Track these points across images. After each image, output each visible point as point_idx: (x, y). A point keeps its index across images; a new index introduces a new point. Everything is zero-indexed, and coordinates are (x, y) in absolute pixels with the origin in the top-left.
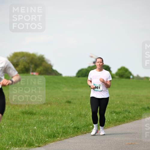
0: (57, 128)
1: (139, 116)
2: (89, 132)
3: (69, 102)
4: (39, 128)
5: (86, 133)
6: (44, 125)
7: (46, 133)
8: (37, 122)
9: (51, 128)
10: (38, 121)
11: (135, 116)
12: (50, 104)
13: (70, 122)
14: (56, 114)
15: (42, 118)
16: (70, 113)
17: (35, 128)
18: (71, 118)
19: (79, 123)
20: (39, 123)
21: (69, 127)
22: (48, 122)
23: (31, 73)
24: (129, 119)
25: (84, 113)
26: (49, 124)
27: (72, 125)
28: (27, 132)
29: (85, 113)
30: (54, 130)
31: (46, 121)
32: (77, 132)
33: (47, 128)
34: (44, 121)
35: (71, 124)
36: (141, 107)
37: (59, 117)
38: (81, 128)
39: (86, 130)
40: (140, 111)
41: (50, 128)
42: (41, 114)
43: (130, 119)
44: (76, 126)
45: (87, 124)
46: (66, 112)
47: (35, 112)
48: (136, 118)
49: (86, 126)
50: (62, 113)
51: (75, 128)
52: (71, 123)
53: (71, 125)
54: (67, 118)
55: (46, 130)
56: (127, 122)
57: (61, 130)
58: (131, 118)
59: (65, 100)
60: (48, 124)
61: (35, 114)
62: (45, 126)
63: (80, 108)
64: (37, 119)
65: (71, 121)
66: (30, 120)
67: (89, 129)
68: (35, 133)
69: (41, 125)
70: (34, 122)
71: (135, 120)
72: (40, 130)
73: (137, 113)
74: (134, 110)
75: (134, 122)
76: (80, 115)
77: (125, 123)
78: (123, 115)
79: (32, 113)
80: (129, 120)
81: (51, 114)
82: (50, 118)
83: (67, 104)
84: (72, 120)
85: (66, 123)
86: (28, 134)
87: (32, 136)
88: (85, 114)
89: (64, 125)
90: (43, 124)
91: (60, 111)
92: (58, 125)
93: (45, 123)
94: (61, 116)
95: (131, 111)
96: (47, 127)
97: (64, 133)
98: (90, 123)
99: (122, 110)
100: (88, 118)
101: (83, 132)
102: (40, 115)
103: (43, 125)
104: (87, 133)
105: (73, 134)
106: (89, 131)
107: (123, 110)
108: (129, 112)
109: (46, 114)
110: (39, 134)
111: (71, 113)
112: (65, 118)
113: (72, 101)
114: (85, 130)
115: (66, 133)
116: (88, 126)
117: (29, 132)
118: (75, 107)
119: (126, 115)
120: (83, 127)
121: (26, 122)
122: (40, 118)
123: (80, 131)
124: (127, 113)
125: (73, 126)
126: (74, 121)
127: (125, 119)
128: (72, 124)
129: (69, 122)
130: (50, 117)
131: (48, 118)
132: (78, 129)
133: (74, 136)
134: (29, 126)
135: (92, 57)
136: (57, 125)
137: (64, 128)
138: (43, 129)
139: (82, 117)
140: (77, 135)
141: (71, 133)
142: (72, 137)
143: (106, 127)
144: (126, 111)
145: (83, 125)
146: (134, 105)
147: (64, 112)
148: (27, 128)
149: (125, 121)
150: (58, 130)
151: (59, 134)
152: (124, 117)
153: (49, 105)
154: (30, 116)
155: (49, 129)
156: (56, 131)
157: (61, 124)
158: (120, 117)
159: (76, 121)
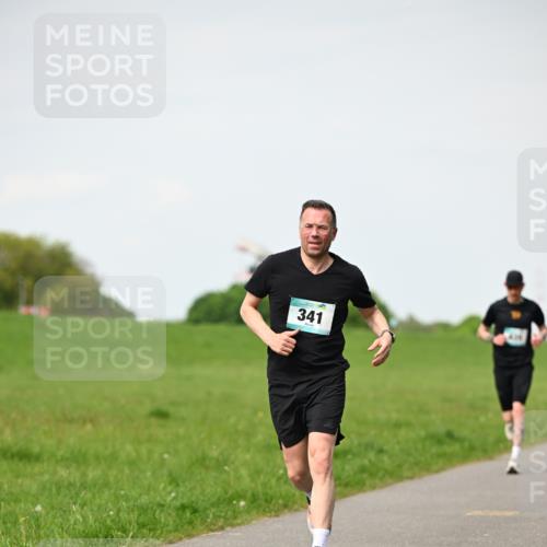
0: (119, 511)
1: (417, 464)
2: (235, 522)
3: (161, 415)
4: (53, 508)
5: (222, 528)
6: (71, 498)
7: (80, 527)
8: (44, 488)
9: (96, 509)
10: (48, 486)
11: (400, 466)
12: (91, 421)
13: (164, 489)
14: (114, 457)
15: (63, 473)
16: (166, 456)
17: (39, 508)
18: (170, 475)
19: (197, 492)
20: (50, 490)
21: (163, 506)
22: (85, 488)
23: (23, 310)
24: (380, 474)
25: (215, 453)
26: (89, 495)
27: (174, 498)
28: (9, 525)
29: (221, 454)
30: (109, 516)
31: (78, 485)
32: (191, 523)
33: (82, 508)
34: (70, 484)
35: (170, 493)
36: (423, 433)
37: (127, 471)
38: (206, 509)
39: (225, 518)
40: (420, 446)
41: (92, 510)
42: (59, 458)
43: (384, 476)
44: (185, 501)
45: (226, 493)
46: (150, 452)
47: (36, 449)
48: (406, 473)
49: (224, 500)
50: (134, 454)
51: (183, 507)
52: (169, 488)
53: (169, 499)
54: (154, 473)
55: (79, 517)
56: (373, 488)
57: (134, 516)
58: (386, 471)
59: (148, 407)
60: (86, 495)
61: (38, 458)
62: (75, 503)
63: (203, 436)
64: (46, 477)
65: (170, 484)
66: (20, 481)
67: (234, 512)
68: (38, 526)
69: (60, 498)
70: (34, 488)
71: (400, 479)
72: (54, 517)
73: (409, 454)
74: (398, 443)
75: (400, 485)
76: (202, 461)
77: (364, 491)
78: (357, 462)
79: (24, 456)
80: (381, 479)
81: (97, 458)
82: (93, 474)
83: (154, 421)
84: (174, 481)
85: (152, 493)
86: (13, 530)
87: (28, 538)
88: (221, 458)
89: (144, 500)
90: (65, 496)
91: (129, 448)
92: (122, 496)
93: (73, 492)
94: (132, 463)
95: (385, 448)
96: (82, 506)
97: (142, 526)
98: (237, 492)
99: (356, 442)
100: (232, 473)
101: (212, 523)
102: (57, 462)
103: (67, 500)
104: (228, 529)
105: (176, 530)
106: (235, 518)
107: (359, 445)
108: (381, 451)
109: (78, 459)
110: (53, 531)
111: (168, 452)
112: (149, 474)
113: (171, 410)
114: (219, 517)
115: (152, 527)
116: (230, 501)
117: (16, 522)
118: (181, 431)
119: (370, 461)
120: (213, 505)
121: (6, 486)
122: (55, 472)
123: (204, 521)
124: (372, 455)
125: (178, 504)
126: (178, 485)
127: (365, 476)
128: (173, 495)
129: (162, 485)
130: (91, 468)
131: (84, 475)
132: (195, 511)
133: (181, 539)
134: (17, 501)
135: (243, 249)
136: (117, 497)
137: (143, 510)
138: (66, 512)
139: (207, 468)
140: (190, 536)
141: (170, 528)
142: (171, 542)
143: (296, 507)
144: (369, 446)
145: (214, 500)
146: (398, 425)
147: (144, 450)
148: (9, 508)
149: (364, 484)
150: (123, 515)
151: (125, 531)
152: (363, 470)
153: (89, 427)
154: (21, 465)
155: (89, 513)
156: (113, 521)
157: (134, 493)
158: (347, 467)
159: (187, 483)
